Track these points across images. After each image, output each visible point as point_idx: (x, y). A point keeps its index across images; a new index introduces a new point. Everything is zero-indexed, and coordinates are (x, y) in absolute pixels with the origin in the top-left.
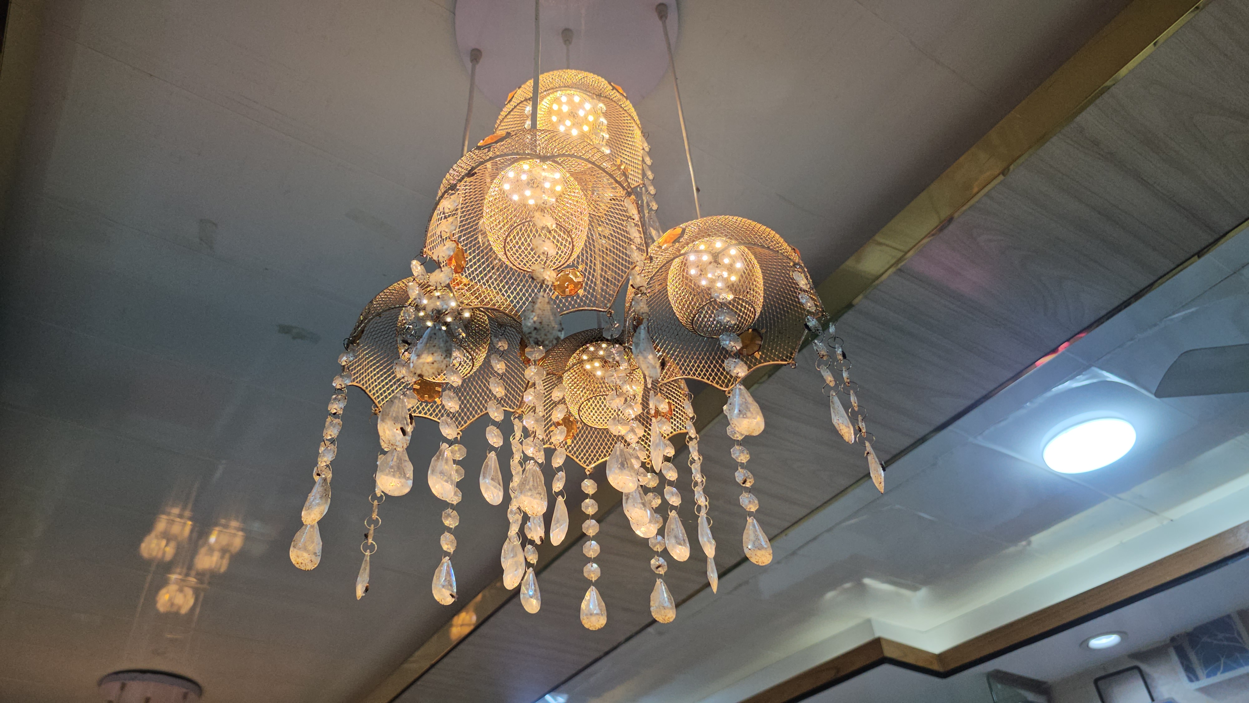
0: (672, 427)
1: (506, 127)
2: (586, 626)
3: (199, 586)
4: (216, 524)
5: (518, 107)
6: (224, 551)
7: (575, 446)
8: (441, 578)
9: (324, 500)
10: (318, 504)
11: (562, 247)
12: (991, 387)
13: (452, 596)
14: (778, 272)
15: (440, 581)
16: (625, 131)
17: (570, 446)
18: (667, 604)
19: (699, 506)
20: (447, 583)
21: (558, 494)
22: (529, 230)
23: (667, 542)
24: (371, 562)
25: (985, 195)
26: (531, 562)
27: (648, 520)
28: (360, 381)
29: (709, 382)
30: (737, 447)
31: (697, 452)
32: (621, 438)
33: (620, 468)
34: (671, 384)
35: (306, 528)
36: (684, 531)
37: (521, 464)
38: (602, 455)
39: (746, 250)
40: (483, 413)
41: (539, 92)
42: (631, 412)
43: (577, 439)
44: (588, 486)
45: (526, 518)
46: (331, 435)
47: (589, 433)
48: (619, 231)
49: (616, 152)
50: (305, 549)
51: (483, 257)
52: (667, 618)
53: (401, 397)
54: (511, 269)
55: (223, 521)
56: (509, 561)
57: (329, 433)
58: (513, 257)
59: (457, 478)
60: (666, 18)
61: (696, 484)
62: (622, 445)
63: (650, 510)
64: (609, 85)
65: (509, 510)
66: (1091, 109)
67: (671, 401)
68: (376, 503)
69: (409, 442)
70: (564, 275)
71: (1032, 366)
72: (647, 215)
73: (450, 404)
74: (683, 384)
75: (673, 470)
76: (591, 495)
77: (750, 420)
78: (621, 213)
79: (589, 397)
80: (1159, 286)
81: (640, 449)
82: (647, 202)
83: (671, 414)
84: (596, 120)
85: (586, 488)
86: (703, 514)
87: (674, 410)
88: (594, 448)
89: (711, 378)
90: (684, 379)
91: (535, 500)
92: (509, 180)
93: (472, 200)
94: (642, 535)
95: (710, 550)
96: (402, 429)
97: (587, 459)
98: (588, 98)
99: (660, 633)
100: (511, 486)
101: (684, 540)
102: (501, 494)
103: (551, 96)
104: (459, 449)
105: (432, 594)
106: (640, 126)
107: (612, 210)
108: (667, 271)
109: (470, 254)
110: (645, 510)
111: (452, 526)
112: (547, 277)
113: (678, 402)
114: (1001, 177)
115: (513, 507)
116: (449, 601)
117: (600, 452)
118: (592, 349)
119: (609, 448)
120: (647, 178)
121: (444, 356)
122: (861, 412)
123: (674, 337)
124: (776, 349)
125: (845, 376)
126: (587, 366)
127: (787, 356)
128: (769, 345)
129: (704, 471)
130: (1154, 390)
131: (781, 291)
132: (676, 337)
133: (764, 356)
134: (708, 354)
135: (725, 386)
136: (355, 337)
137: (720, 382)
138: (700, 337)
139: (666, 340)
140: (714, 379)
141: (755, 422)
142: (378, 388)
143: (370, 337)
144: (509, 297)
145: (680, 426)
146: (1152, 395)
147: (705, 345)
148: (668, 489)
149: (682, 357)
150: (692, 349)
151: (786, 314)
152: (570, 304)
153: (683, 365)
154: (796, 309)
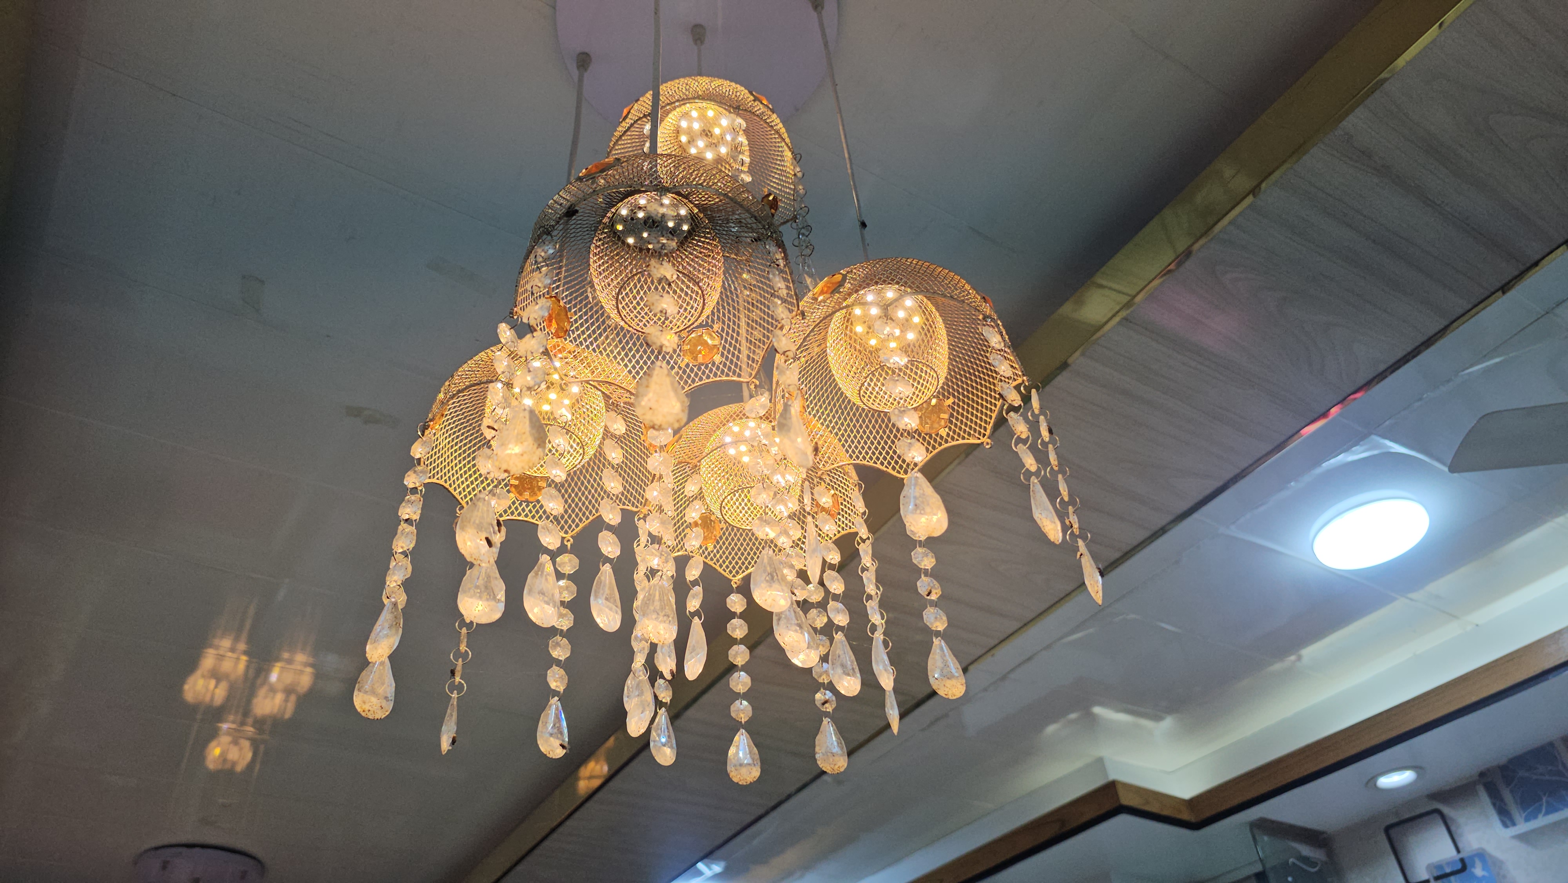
0: (839, 525)
1: (622, 151)
2: (735, 780)
3: (258, 737)
4: (278, 659)
5: (635, 124)
6: (289, 691)
7: (718, 552)
8: (548, 725)
9: (394, 630)
10: (387, 636)
11: (692, 302)
13: (563, 746)
14: (967, 327)
15: (547, 728)
16: (773, 152)
17: (712, 552)
18: (836, 749)
19: (874, 625)
20: (556, 731)
21: (693, 614)
23: (832, 671)
24: (458, 705)
25: (1230, 223)
26: (664, 701)
27: (807, 646)
28: (441, 478)
29: (883, 468)
30: (919, 550)
31: (870, 556)
32: (771, 543)
33: (768, 582)
34: (837, 470)
35: (374, 666)
36: (853, 657)
37: (646, 578)
39: (925, 300)
40: (597, 515)
41: (661, 106)
42: (783, 508)
43: (721, 543)
44: (735, 603)
45: (653, 648)
46: (402, 547)
47: (735, 535)
49: (760, 179)
50: (373, 692)
51: (592, 316)
52: (837, 767)
53: (487, 498)
54: (629, 331)
55: (286, 655)
56: (634, 700)
57: (400, 544)
58: (629, 315)
59: (567, 597)
60: (822, 8)
61: (869, 597)
62: (771, 551)
63: (809, 633)
64: (750, 95)
65: (633, 636)
66: (1360, 111)
67: (838, 493)
68: (464, 631)
69: (497, 555)
70: (696, 337)
71: (1296, 437)
73: (551, 504)
74: (851, 471)
75: (838, 581)
76: (738, 613)
77: (930, 517)
79: (734, 490)
80: (1451, 332)
83: (838, 509)
84: (735, 139)
85: (733, 605)
86: (879, 636)
87: (842, 504)
88: (742, 554)
89: (886, 463)
90: (852, 464)
91: (662, 624)
94: (800, 665)
95: (887, 680)
96: (487, 539)
97: (734, 568)
98: (724, 111)
100: (633, 605)
101: (853, 669)
102: (620, 617)
103: (678, 110)
104: (570, 560)
105: (538, 745)
106: (789, 144)
108: (827, 327)
109: (575, 313)
110: (801, 633)
111: (562, 658)
112: (666, 343)
113: (845, 492)
115: (637, 633)
116: (559, 753)
117: (749, 558)
118: (736, 429)
119: (755, 554)
121: (536, 446)
122: (1072, 502)
123: (837, 412)
124: (966, 425)
125: (1053, 458)
126: (732, 451)
127: (980, 433)
128: (957, 419)
129: (880, 580)
130: (1449, 462)
131: (971, 351)
132: (840, 411)
133: (951, 433)
134: (881, 432)
135: (904, 472)
136: (431, 420)
137: (897, 467)
138: (870, 412)
139: (828, 415)
140: (889, 463)
141: (935, 518)
142: (465, 485)
143: (454, 422)
144: (626, 366)
145: (849, 524)
146: (1446, 469)
147: (876, 421)
148: (832, 605)
149: (849, 436)
150: (861, 427)
151: (978, 380)
152: (704, 373)
153: (850, 446)
154: (990, 373)
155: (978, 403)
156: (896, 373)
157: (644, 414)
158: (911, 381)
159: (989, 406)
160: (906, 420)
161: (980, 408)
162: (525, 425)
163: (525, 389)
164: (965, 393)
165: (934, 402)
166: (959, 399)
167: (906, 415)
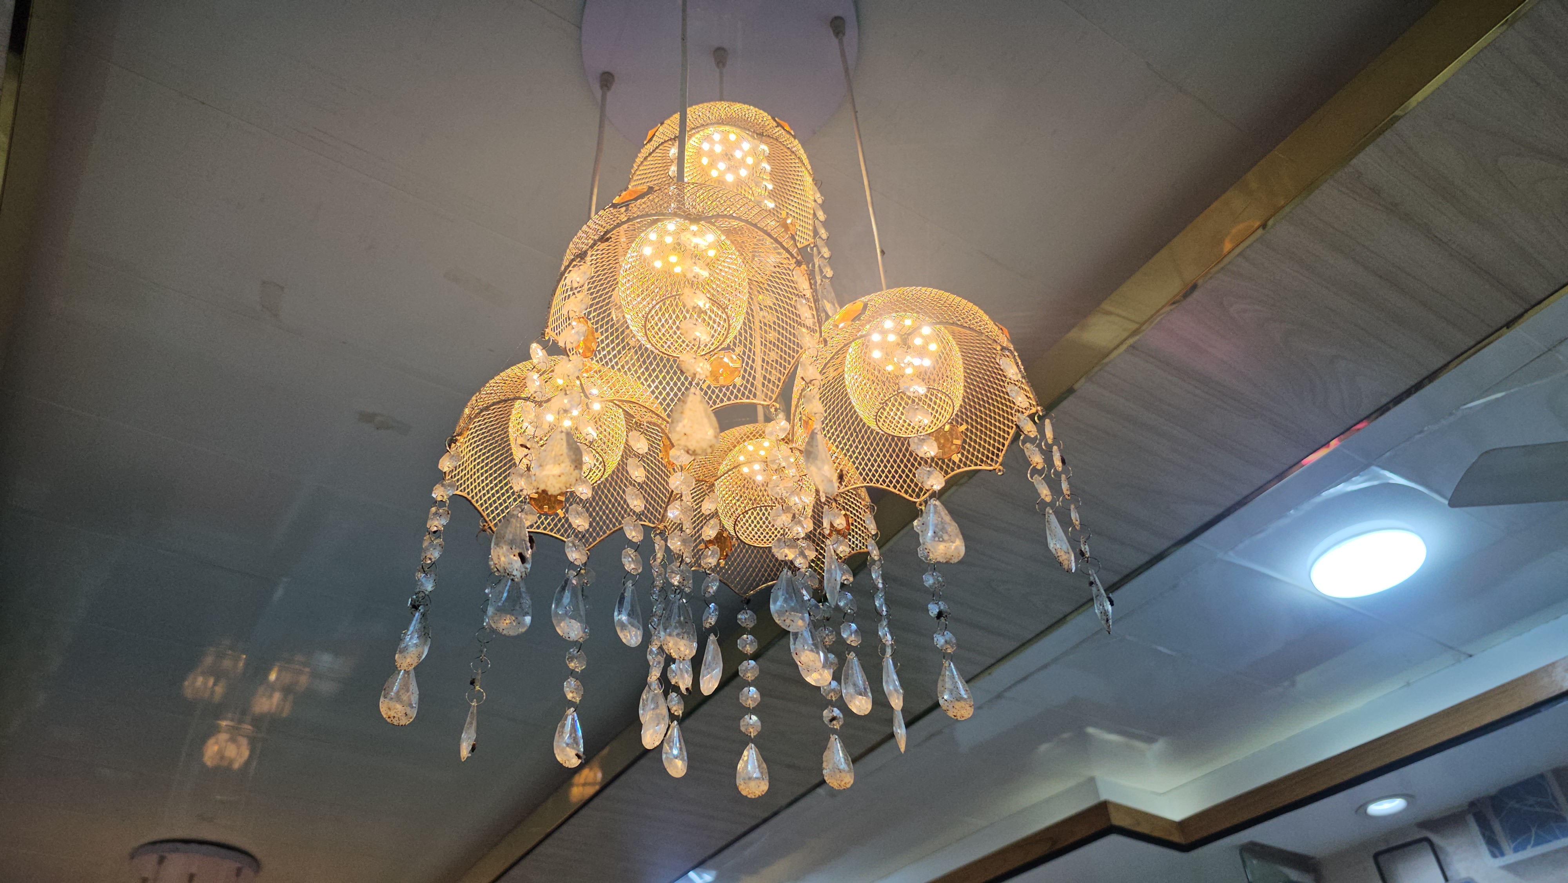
0: (850, 545)
1: (645, 172)
2: (744, 793)
3: (256, 735)
5: (660, 148)
6: (287, 691)
7: (729, 568)
8: (564, 735)
9: (422, 640)
10: (416, 646)
11: (716, 328)
12: (1247, 491)
13: (578, 756)
14: (981, 355)
15: (563, 739)
16: (793, 177)
17: (724, 567)
18: (843, 766)
19: (884, 646)
20: (572, 741)
21: (709, 631)
22: (674, 304)
23: (844, 691)
24: (478, 714)
25: (1239, 255)
26: (676, 714)
27: (821, 665)
28: (465, 490)
29: (896, 491)
30: (930, 573)
31: (881, 577)
32: (791, 566)
33: (786, 601)
35: (400, 674)
36: (865, 677)
38: (764, 579)
39: (943, 329)
40: (616, 529)
41: (688, 129)
42: (800, 529)
43: (732, 560)
44: (745, 618)
45: (670, 660)
46: (430, 559)
47: (747, 552)
48: (785, 306)
49: (781, 202)
50: (398, 698)
51: (617, 337)
52: (843, 783)
53: (520, 515)
54: (652, 352)
56: (649, 713)
57: (429, 555)
58: (654, 337)
60: (844, 34)
61: (880, 617)
62: (790, 572)
63: (823, 651)
64: (772, 121)
65: (649, 650)
66: (1370, 149)
67: (848, 513)
69: (529, 570)
70: (717, 360)
71: (1299, 465)
72: (819, 282)
73: (577, 521)
74: (864, 493)
75: (851, 601)
76: (749, 629)
77: (947, 545)
78: (788, 283)
79: (747, 508)
81: (811, 575)
82: (819, 266)
83: (849, 530)
84: (757, 164)
85: (743, 621)
86: (889, 651)
87: (852, 524)
88: (753, 571)
89: (898, 486)
90: (865, 486)
91: (683, 641)
92: (651, 243)
93: (604, 267)
94: (813, 683)
95: (897, 702)
96: (520, 555)
97: (745, 584)
98: (747, 137)
101: (865, 689)
102: (640, 634)
103: (701, 133)
105: (554, 755)
106: (810, 171)
107: (777, 280)
108: (844, 355)
109: (602, 334)
110: (818, 652)
111: (578, 670)
112: (699, 370)
113: (858, 514)
114: (1260, 232)
115: (654, 647)
116: (574, 762)
117: (760, 575)
118: (751, 448)
120: (820, 237)
121: (573, 467)
122: (1083, 530)
123: (852, 435)
124: (979, 451)
125: (1065, 486)
126: (745, 470)
127: (992, 460)
128: (970, 445)
129: (889, 601)
130: (1449, 495)
131: (985, 379)
132: (855, 434)
133: (964, 459)
134: (894, 456)
135: (917, 496)
136: (458, 435)
137: (910, 491)
138: (884, 436)
139: (843, 438)
140: (902, 487)
141: (953, 546)
142: (486, 497)
143: (478, 435)
144: (649, 386)
145: (859, 544)
146: (1446, 502)
147: (890, 445)
148: (845, 625)
149: (863, 459)
150: (875, 450)
151: (992, 408)
152: (725, 395)
153: (864, 469)
154: (1003, 401)
155: (991, 430)
156: (915, 402)
157: (679, 440)
158: (930, 410)
159: (1002, 433)
160: (925, 448)
161: (992, 435)
162: (560, 446)
163: (562, 412)
164: (979, 420)
165: (947, 427)
166: (972, 426)
167: (925, 444)
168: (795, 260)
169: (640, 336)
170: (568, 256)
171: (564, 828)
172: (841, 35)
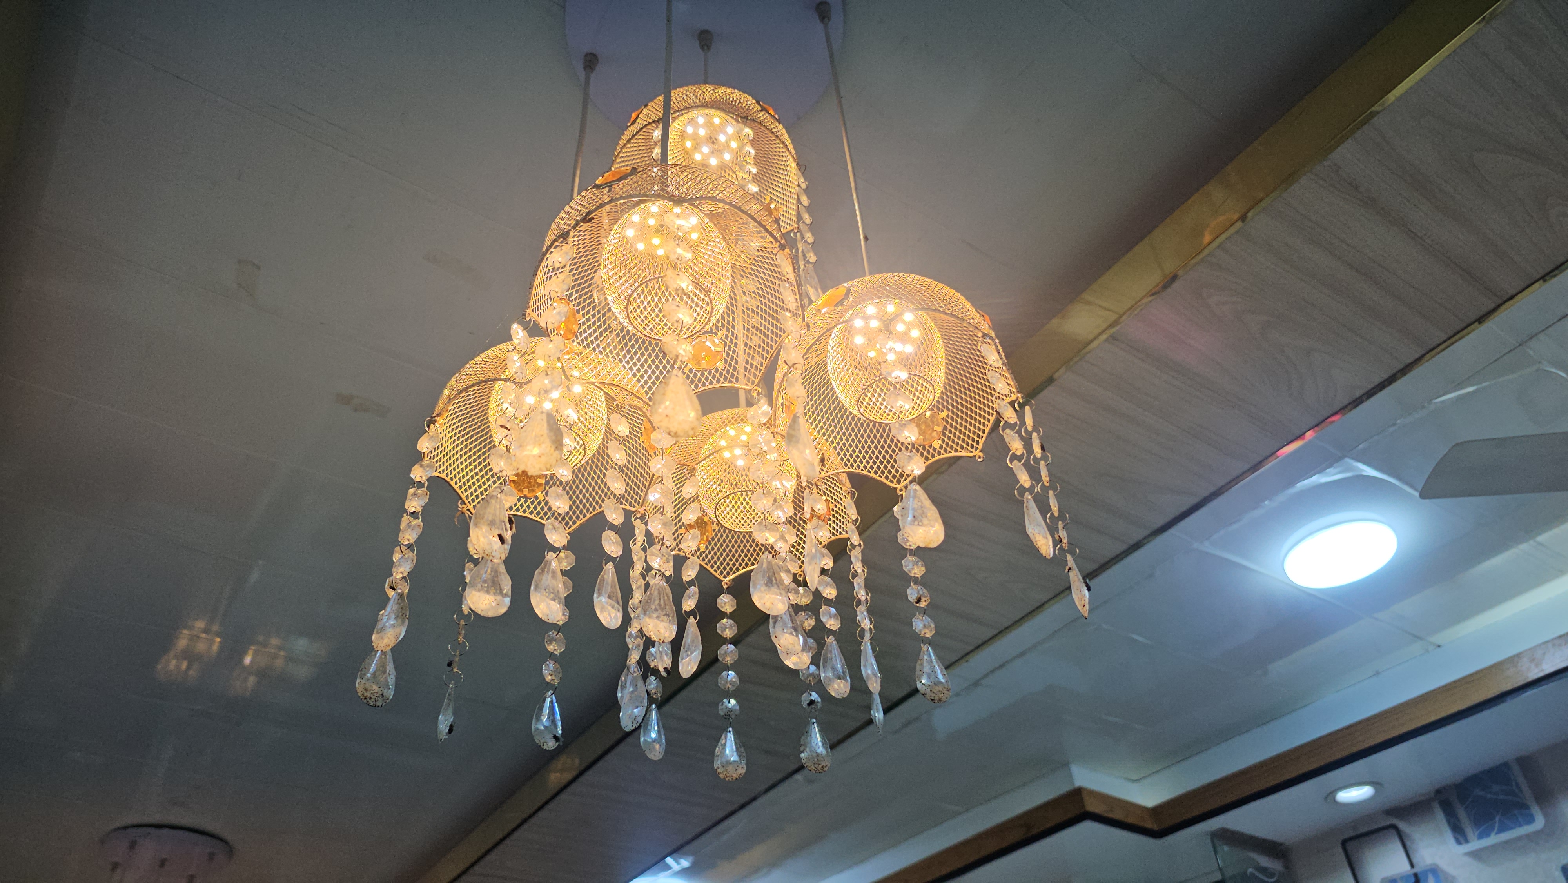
0: (830, 531)
1: (628, 154)
2: (722, 776)
5: (644, 130)
6: (262, 674)
7: (710, 553)
8: (542, 717)
9: (400, 621)
10: (393, 626)
11: (698, 310)
12: (1222, 482)
13: (556, 738)
14: (965, 343)
15: (541, 721)
16: (777, 161)
17: (704, 552)
18: (821, 749)
19: (863, 630)
20: (550, 724)
21: (689, 614)
22: (657, 286)
23: (822, 675)
24: (455, 695)
25: (1219, 247)
26: (654, 696)
27: (800, 649)
28: (443, 471)
29: (877, 477)
30: (910, 558)
31: (860, 562)
32: (771, 549)
33: (766, 585)
34: (830, 478)
35: (376, 655)
36: (843, 661)
37: (643, 576)
38: (744, 564)
39: (925, 315)
40: (596, 512)
41: (672, 111)
42: (781, 514)
43: (713, 544)
44: (725, 603)
45: (649, 643)
46: (408, 540)
47: (727, 536)
48: (769, 290)
49: (764, 187)
50: (375, 680)
51: (599, 319)
52: (820, 766)
53: (499, 495)
54: (634, 335)
56: (627, 695)
57: (407, 536)
58: (636, 319)
59: (563, 593)
60: (829, 19)
61: (859, 602)
62: (768, 554)
63: (802, 635)
64: (756, 105)
65: (628, 633)
66: (1349, 144)
67: (829, 499)
68: (462, 622)
69: (507, 552)
70: (700, 343)
71: (1274, 456)
72: (802, 267)
73: (557, 504)
74: (845, 478)
75: (831, 586)
76: (728, 613)
77: (927, 529)
78: (771, 268)
79: (728, 493)
80: (1428, 361)
81: (791, 560)
82: (803, 251)
83: (829, 515)
84: (741, 148)
85: (723, 605)
86: (867, 637)
87: (833, 510)
88: (734, 556)
89: (879, 472)
90: (846, 472)
91: (663, 623)
92: (633, 224)
93: (586, 249)
94: (792, 666)
95: (874, 684)
96: (500, 536)
97: (725, 569)
98: (731, 120)
99: (811, 782)
100: (630, 603)
101: (843, 673)
102: (620, 615)
103: (685, 116)
104: (566, 557)
105: (532, 736)
106: (794, 156)
107: (761, 264)
108: (827, 340)
109: (583, 315)
110: (797, 636)
111: (557, 652)
112: (681, 352)
113: (838, 499)
114: (1239, 224)
115: (633, 630)
116: (552, 745)
117: (740, 560)
118: (732, 432)
119: (752, 555)
120: (804, 222)
121: (553, 448)
122: (1061, 517)
123: (833, 420)
124: (959, 438)
125: (1044, 474)
126: (727, 454)
127: (972, 446)
128: (950, 432)
129: (868, 586)
130: (1420, 487)
131: (966, 366)
132: (836, 420)
133: (944, 446)
134: (875, 441)
135: (897, 482)
136: (438, 416)
137: (890, 477)
138: (865, 421)
139: (825, 423)
140: (883, 473)
141: (932, 530)
142: (465, 479)
143: (458, 417)
144: (631, 369)
145: (839, 530)
146: (1417, 494)
147: (871, 431)
148: (825, 609)
149: (844, 445)
150: (856, 436)
151: (973, 395)
152: (707, 379)
153: (845, 455)
154: (984, 388)
155: (971, 417)
156: (897, 387)
157: (660, 421)
158: (911, 396)
159: (982, 420)
160: (906, 433)
161: (973, 422)
162: (541, 427)
163: (542, 392)
164: (959, 407)
165: (928, 414)
166: (953, 412)
167: (906, 429)
168: (778, 244)
169: (622, 318)
170: (550, 236)
171: (542, 814)
172: (826, 19)
